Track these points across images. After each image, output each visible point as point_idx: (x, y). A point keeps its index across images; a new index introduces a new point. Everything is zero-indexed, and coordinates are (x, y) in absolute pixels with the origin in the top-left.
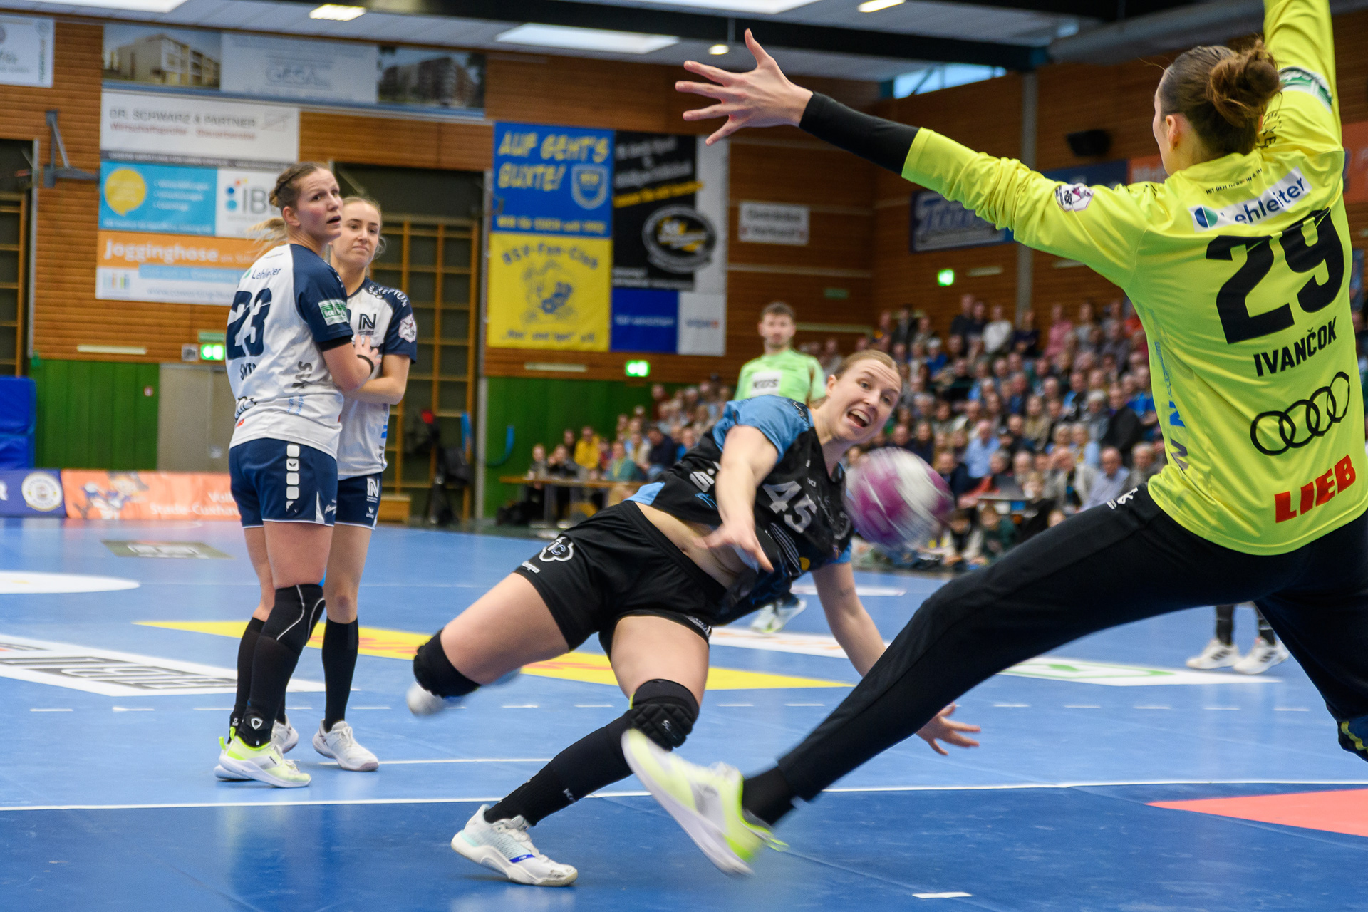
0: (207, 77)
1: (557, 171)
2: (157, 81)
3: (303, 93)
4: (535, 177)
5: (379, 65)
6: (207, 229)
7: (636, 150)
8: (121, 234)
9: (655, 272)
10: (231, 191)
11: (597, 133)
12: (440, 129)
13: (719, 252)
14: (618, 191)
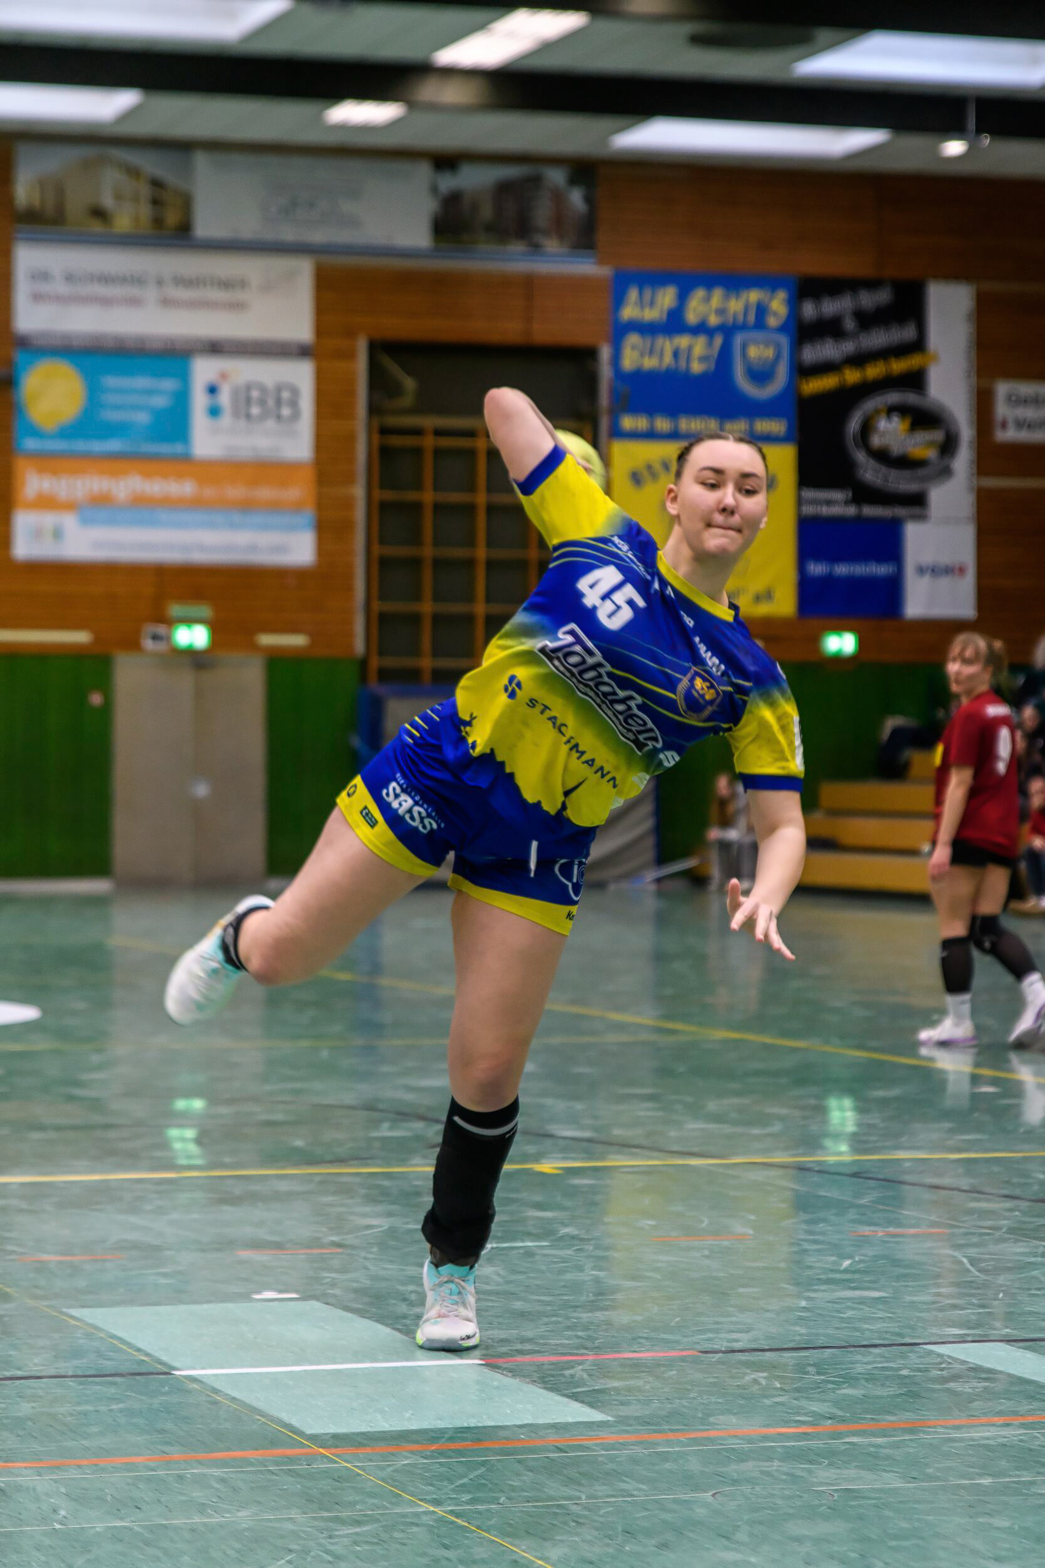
0: (172, 218)
1: (710, 344)
2: (97, 227)
3: (318, 236)
4: (676, 354)
5: (434, 190)
6: (178, 448)
7: (830, 307)
8: (48, 461)
9: (864, 494)
10: (212, 390)
11: (770, 283)
12: (529, 284)
13: (963, 461)
14: (803, 371)
